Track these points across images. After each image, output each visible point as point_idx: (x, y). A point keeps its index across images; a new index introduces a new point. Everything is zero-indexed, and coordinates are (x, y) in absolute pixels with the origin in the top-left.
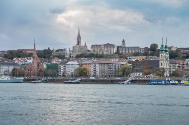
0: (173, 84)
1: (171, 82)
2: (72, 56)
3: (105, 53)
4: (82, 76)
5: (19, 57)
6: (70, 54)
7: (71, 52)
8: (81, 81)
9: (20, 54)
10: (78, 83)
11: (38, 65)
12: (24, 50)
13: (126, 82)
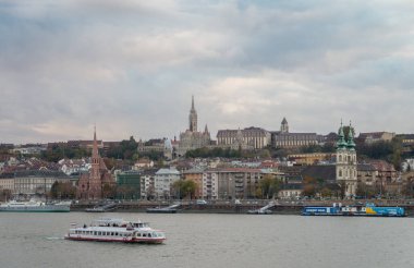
0: (345, 214)
1: (343, 210)
2: (177, 153)
3: (245, 147)
4: (185, 198)
5: (71, 156)
6: (174, 149)
7: (177, 146)
8: (181, 207)
9: (74, 150)
10: (174, 212)
11: (102, 176)
12: (81, 142)
13: (262, 210)
